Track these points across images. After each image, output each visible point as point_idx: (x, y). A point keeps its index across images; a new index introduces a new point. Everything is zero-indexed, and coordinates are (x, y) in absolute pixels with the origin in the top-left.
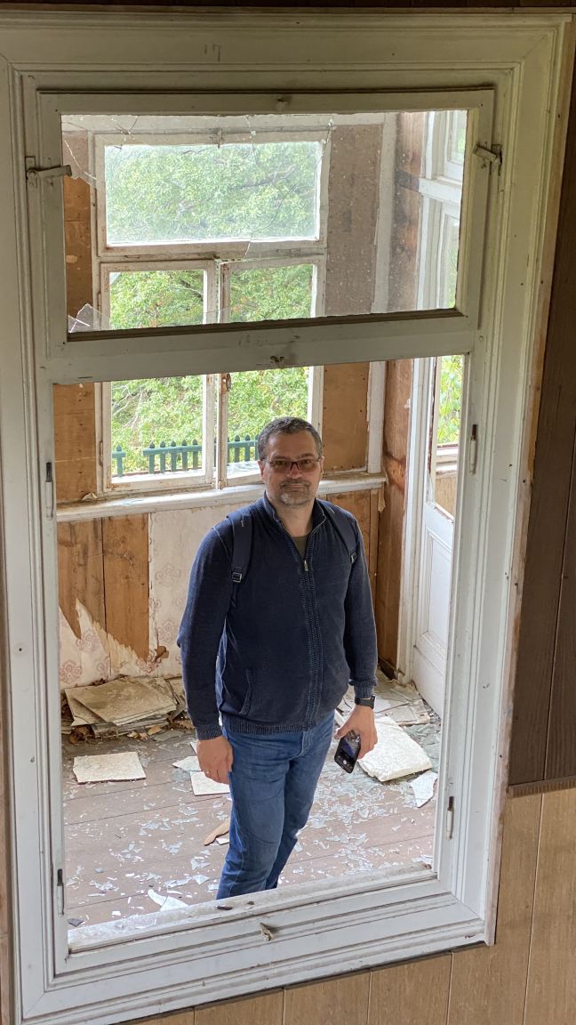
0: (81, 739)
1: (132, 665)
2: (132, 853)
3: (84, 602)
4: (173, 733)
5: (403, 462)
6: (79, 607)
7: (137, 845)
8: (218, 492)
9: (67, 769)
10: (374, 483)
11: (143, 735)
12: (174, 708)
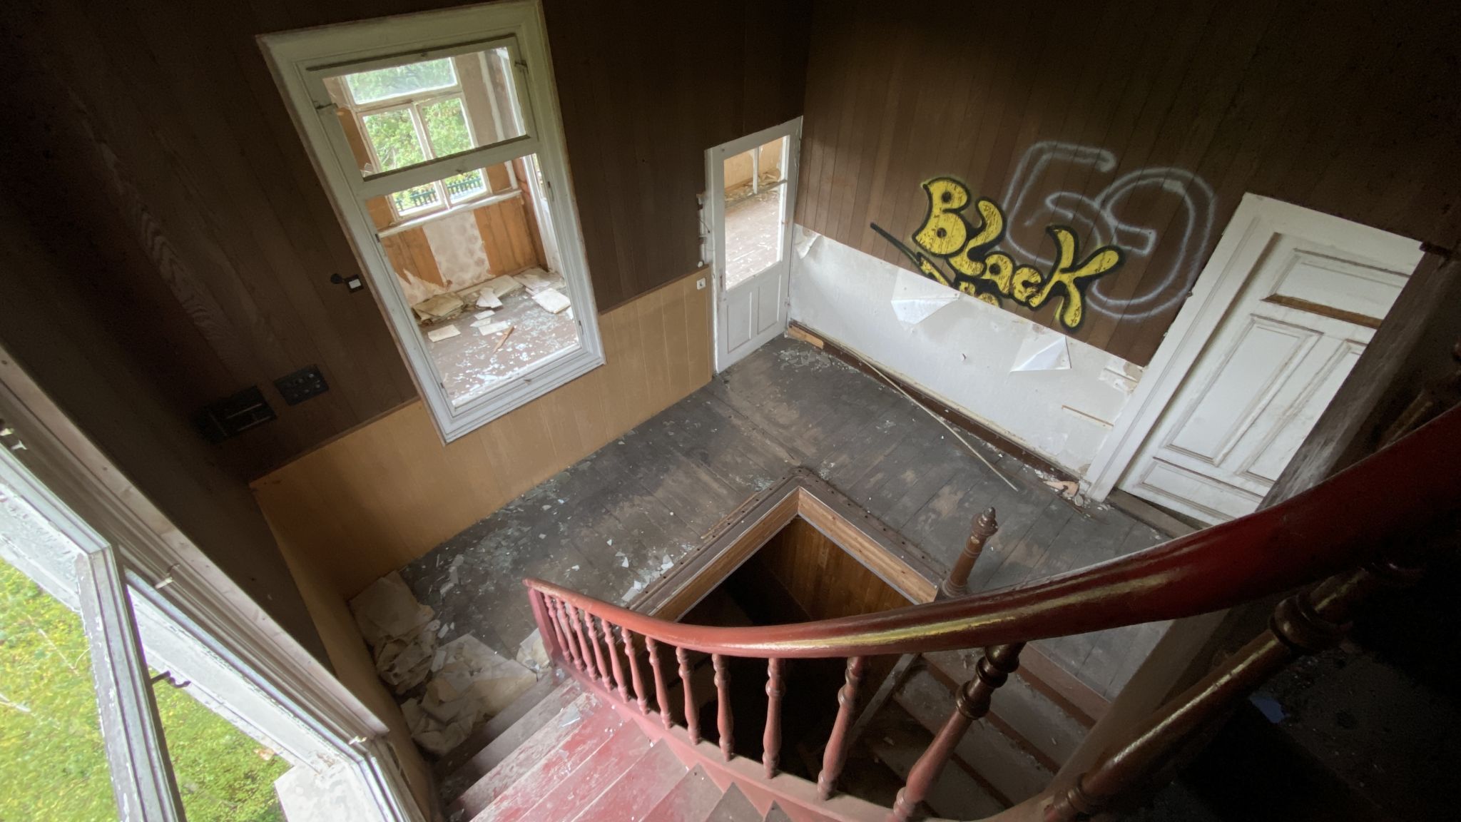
0: (427, 324)
1: (439, 291)
2: (466, 363)
3: (407, 269)
4: (465, 314)
5: (526, 182)
6: (406, 272)
7: (467, 360)
8: (449, 211)
9: (427, 340)
10: (517, 193)
11: (454, 317)
12: (462, 304)
